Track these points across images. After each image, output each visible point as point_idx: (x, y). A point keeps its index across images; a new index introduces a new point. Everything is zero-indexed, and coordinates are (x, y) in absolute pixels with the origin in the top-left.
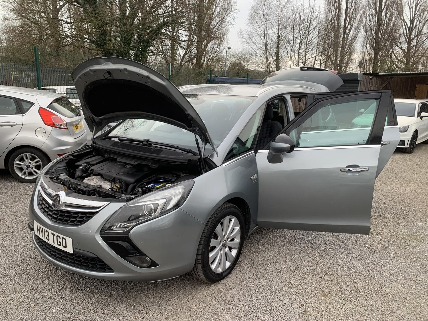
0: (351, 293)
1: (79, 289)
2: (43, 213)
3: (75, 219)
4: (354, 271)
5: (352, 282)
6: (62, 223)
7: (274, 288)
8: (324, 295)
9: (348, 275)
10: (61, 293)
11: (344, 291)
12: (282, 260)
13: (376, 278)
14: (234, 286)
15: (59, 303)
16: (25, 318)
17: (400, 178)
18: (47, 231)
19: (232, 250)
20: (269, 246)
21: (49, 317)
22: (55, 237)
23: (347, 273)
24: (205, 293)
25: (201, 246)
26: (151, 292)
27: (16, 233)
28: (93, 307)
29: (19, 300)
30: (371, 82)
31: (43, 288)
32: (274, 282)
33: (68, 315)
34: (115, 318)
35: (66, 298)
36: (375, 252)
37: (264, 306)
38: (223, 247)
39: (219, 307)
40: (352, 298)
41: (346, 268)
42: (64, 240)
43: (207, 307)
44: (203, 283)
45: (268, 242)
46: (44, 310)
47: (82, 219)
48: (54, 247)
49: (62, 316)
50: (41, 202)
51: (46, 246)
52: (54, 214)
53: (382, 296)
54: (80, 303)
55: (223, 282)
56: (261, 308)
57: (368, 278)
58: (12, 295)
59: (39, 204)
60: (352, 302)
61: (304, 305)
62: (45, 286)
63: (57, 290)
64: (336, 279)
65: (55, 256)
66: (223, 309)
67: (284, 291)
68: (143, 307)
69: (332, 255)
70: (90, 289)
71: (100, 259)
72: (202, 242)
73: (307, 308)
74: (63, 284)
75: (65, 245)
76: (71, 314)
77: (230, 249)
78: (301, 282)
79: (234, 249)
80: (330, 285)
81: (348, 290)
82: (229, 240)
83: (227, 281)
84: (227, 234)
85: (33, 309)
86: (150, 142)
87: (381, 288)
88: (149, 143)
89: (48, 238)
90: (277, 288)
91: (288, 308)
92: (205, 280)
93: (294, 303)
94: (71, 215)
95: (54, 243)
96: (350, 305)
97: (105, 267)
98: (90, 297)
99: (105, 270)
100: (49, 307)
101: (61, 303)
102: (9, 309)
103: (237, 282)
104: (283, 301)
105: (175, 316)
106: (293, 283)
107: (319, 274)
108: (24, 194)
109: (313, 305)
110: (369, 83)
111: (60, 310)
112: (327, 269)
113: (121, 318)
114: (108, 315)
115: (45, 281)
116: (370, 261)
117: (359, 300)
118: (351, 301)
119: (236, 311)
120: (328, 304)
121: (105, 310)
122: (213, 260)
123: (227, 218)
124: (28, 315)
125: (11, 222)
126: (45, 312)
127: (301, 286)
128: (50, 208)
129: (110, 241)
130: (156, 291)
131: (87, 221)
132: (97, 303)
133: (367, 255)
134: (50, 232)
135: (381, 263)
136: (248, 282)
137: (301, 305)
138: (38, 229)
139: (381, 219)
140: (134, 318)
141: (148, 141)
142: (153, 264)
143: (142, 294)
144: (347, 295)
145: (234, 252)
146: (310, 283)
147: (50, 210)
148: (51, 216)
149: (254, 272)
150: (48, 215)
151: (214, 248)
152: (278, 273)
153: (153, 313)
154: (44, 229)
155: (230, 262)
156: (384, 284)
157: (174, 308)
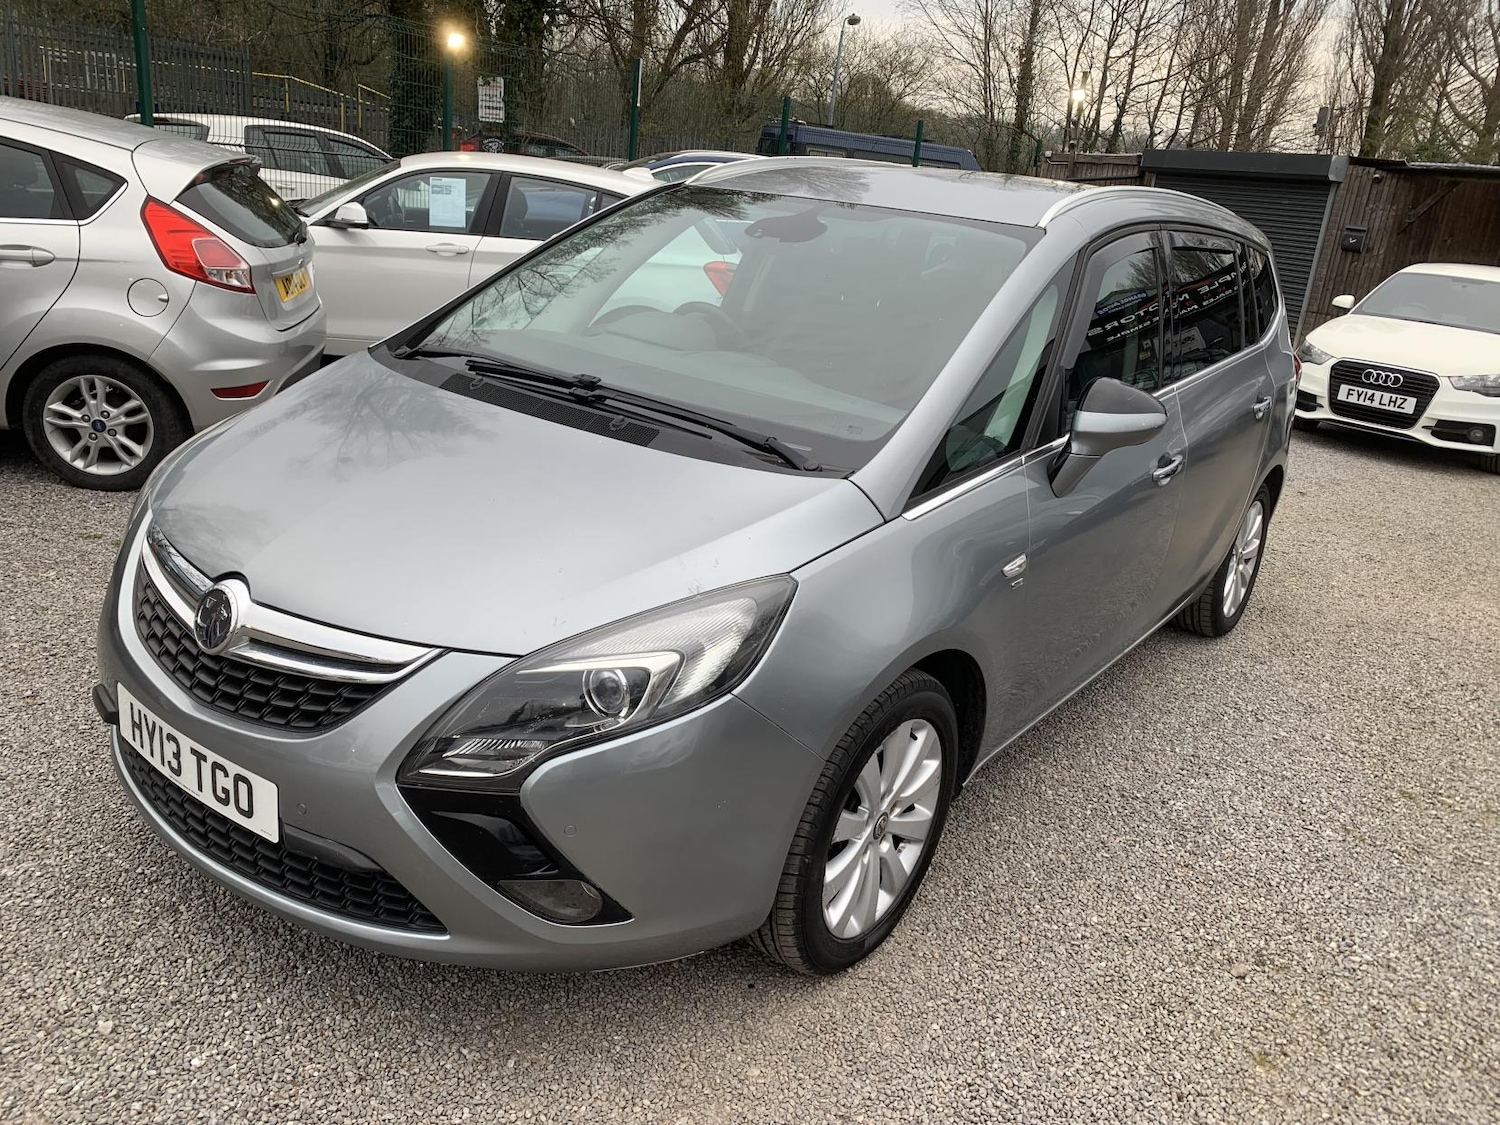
0: (1364, 1054)
1: (295, 967)
2: (159, 657)
3: (290, 705)
4: (1368, 957)
5: (1365, 1007)
6: (236, 711)
7: (1063, 1013)
8: (1264, 1058)
9: (1347, 974)
10: (222, 981)
11: (1337, 1045)
12: (1084, 890)
13: (1454, 994)
14: (907, 995)
15: (216, 1025)
16: (77, 1088)
17: (1484, 573)
18: (171, 738)
19: (901, 845)
20: (1029, 824)
21: (174, 1091)
22: (206, 768)
23: (1342, 966)
24: (793, 1017)
25: (802, 842)
28: (352, 1054)
29: (52, 1005)
30: (1374, 192)
31: (153, 953)
32: (1063, 986)
33: (253, 1086)
34: (440, 1108)
35: (244, 1004)
36: (1435, 881)
37: (1034, 1092)
38: (875, 838)
39: (858, 1085)
40: (1374, 1082)
41: (1333, 945)
42: (243, 787)
43: (808, 1083)
44: (786, 971)
45: (1022, 804)
46: (154, 1057)
47: (321, 709)
48: (201, 806)
49: (228, 1089)
50: (148, 612)
51: (166, 794)
52: (204, 668)
53: (1486, 1077)
54: (300, 1030)
55: (862, 970)
56: (1021, 1102)
57: (1424, 995)
58: (24, 976)
59: (139, 617)
60: (1378, 1097)
61: (1190, 1098)
62: (160, 944)
63: (209, 965)
64: (1299, 989)
65: (204, 837)
66: (873, 1096)
67: (1106, 1029)
68: (551, 1067)
69: (1273, 883)
70: (338, 968)
71: (393, 878)
72: (807, 827)
73: (1202, 1114)
74: (231, 941)
75: (244, 805)
76: (264, 1079)
77: (897, 840)
78: (1168, 993)
79: (909, 842)
80: (1280, 1017)
81: (1352, 1041)
82: (897, 810)
83: (877, 971)
84: (896, 788)
85: (111, 1048)
86: (601, 387)
87: (1481, 1043)
88: (597, 392)
89: (175, 764)
90: (1075, 1011)
91: (1129, 1112)
92: (802, 969)
93: (1150, 1089)
94: (276, 685)
95: (200, 789)
96: (1369, 1112)
97: (411, 911)
98: (339, 1005)
99: (411, 921)
100: (177, 1045)
101: (224, 1029)
102: (14, 1042)
103: (918, 973)
104: (1107, 1077)
105: (683, 1115)
106: (1136, 994)
107: (1230, 961)
108: (81, 535)
109: (1223, 1104)
110: (1365, 197)
111: (219, 1058)
112: (1262, 943)
113: (466, 1110)
114: (415, 1095)
115: (161, 921)
116: (1420, 916)
117: (1403, 1091)
118: (1372, 1096)
119: (923, 1108)
120: (1281, 1103)
121: (402, 1072)
122: (835, 892)
123: (905, 728)
124: (87, 1074)
125: (28, 650)
126: (158, 1064)
127: (1170, 1012)
128: (187, 643)
129: (439, 813)
130: (602, 995)
131: (342, 718)
132: (368, 1035)
133: (1408, 890)
134: (186, 743)
135: (1466, 928)
136: (961, 977)
137: (1180, 1099)
138: (137, 720)
139: (1438, 737)
140: (520, 1114)
141: (592, 385)
142: (610, 911)
143: (547, 1007)
144: (1353, 1066)
145: (909, 856)
146: (1201, 1000)
147: (186, 652)
148: (191, 675)
149: (982, 938)
150: (175, 672)
151: (840, 848)
152: (1075, 949)
153: (595, 1095)
154: (161, 729)
155: (890, 891)
156: (1487, 1024)
157: (678, 1078)
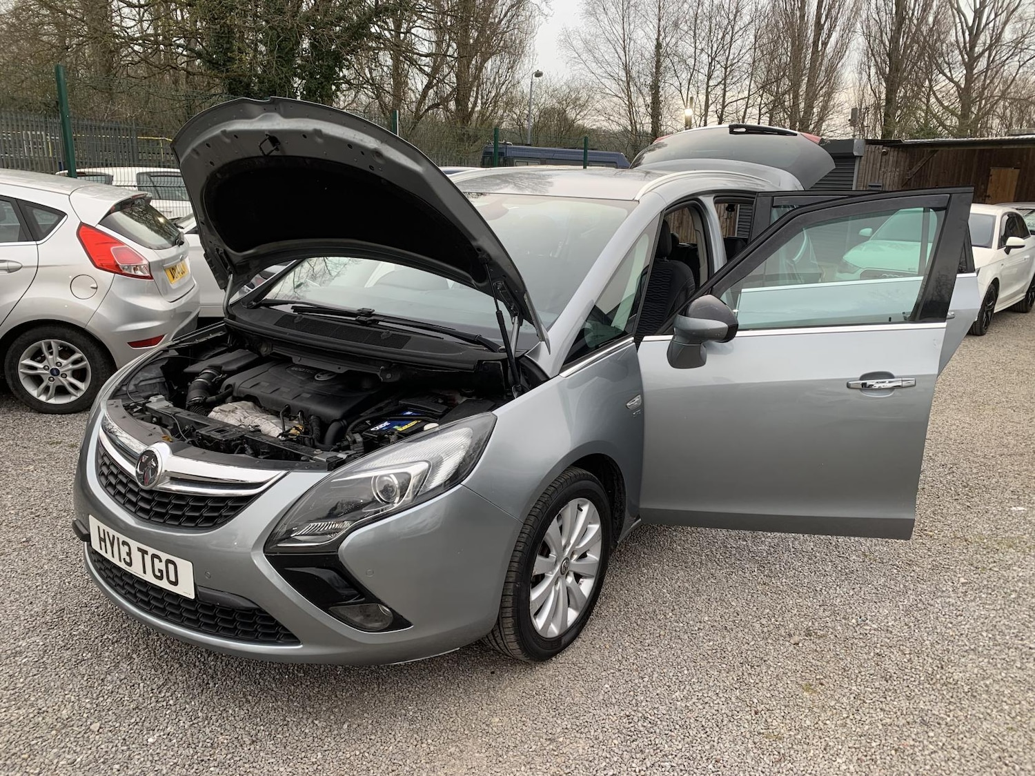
0: (870, 680)
1: (208, 683)
2: (114, 496)
3: (197, 514)
4: (875, 626)
5: (872, 654)
6: (165, 522)
7: (686, 672)
8: (808, 688)
9: (861, 636)
10: (163, 695)
11: (853, 676)
12: (700, 603)
13: (927, 642)
14: (589, 670)
15: (162, 719)
16: (79, 760)
17: (961, 397)
18: (124, 543)
19: (581, 580)
20: (666, 567)
21: (139, 757)
22: (148, 558)
23: (859, 632)
24: (519, 687)
25: (513, 574)
26: (388, 686)
27: (38, 542)
28: (247, 729)
29: (59, 715)
30: (884, 160)
31: (118, 682)
32: (686, 657)
33: (187, 751)
34: (303, 754)
35: (178, 706)
36: (919, 579)
37: (667, 717)
38: (562, 574)
39: (559, 722)
40: (875, 695)
41: (854, 621)
42: (171, 567)
43: (529, 723)
44: (515, 661)
45: (662, 556)
46: (124, 739)
47: (216, 514)
48: (146, 583)
49: (172, 753)
50: (105, 471)
51: (123, 580)
52: (143, 499)
53: (945, 687)
54: (214, 718)
55: (561, 658)
56: (659, 722)
57: (908, 645)
58: (39, 701)
59: (100, 474)
60: (877, 703)
61: (763, 712)
62: (123, 677)
63: (154, 686)
64: (832, 647)
65: (148, 603)
66: (569, 727)
67: (712, 679)
68: (370, 726)
69: (818, 589)
70: (235, 682)
71: (266, 613)
72: (516, 565)
73: (769, 720)
74: (166, 672)
75: (172, 578)
76: (193, 746)
77: (578, 577)
78: (751, 656)
79: (586, 577)
80: (819, 664)
81: (863, 673)
82: (575, 557)
83: (570, 658)
84: (572, 542)
85: (97, 737)
86: (375, 315)
87: (942, 668)
88: (372, 318)
89: (128, 560)
90: (693, 671)
91: (725, 723)
92: (521, 657)
93: (738, 709)
94: (188, 503)
95: (145, 572)
96: (871, 711)
97: (278, 632)
98: (237, 702)
99: (278, 639)
100: (138, 731)
101: (167, 720)
102: (36, 737)
103: (596, 657)
104: (712, 705)
105: (452, 746)
106: (731, 658)
107: (790, 635)
108: (48, 443)
109: (783, 714)
110: (879, 165)
111: (165, 737)
112: (810, 624)
113: (319, 754)
114: (287, 748)
115: (121, 664)
116: (909, 601)
117: (893, 698)
118: (874, 702)
119: (599, 731)
120: (818, 711)
121: (278, 736)
122: (538, 607)
123: (573, 503)
124: (84, 752)
125: (20, 514)
126: (128, 743)
127: (752, 667)
128: (131, 486)
129: (291, 569)
130: (400, 684)
131: (228, 518)
132: (256, 717)
133: (902, 586)
134: (134, 545)
135: (937, 605)
136: (623, 657)
137: (756, 713)
138: (102, 536)
139: (926, 497)
140: (353, 753)
141: (369, 313)
142: (398, 622)
143: (366, 694)
144: (863, 687)
145: (586, 586)
146: (771, 659)
147: (131, 491)
148: (134, 504)
149: (635, 634)
150: (126, 503)
151: (540, 578)
152: (693, 637)
153: (398, 740)
154: (118, 539)
155: (576, 609)
156: (946, 657)
157: (448, 727)
